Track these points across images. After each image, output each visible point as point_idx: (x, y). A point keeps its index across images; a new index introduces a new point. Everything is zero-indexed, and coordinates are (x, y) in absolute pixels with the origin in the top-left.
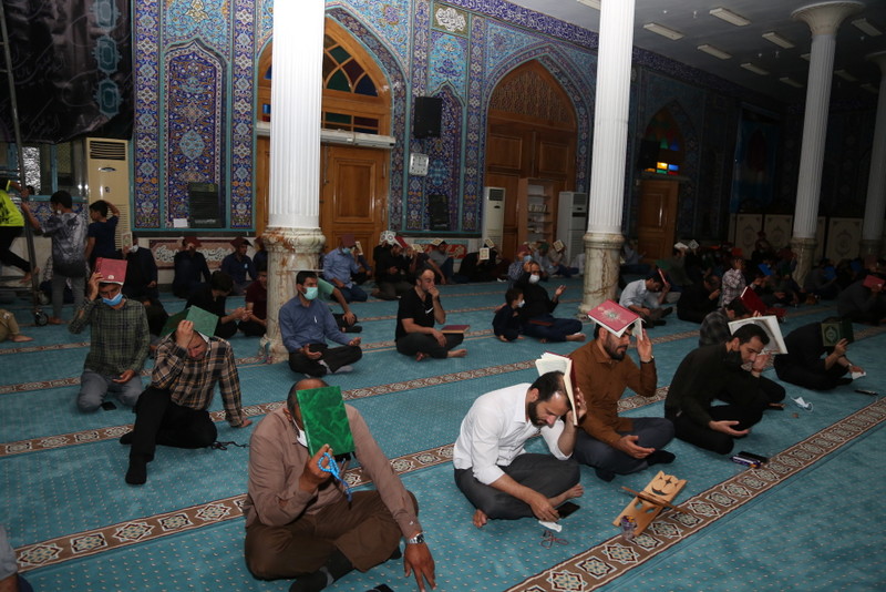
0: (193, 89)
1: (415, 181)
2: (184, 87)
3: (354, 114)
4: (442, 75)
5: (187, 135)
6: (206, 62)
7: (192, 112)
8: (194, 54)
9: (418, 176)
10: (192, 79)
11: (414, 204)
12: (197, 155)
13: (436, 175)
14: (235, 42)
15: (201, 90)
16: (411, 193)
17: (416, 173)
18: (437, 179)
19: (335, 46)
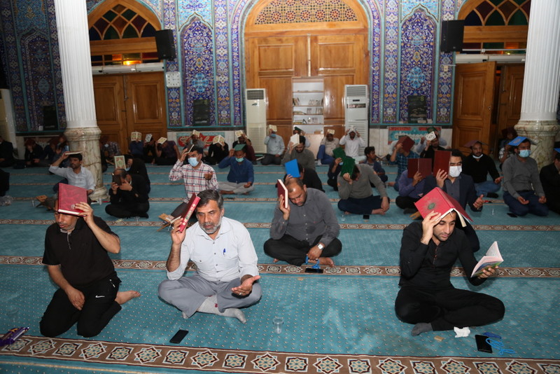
0: (40, 56)
1: (174, 91)
2: (36, 56)
3: (141, 52)
4: (189, 10)
5: (41, 82)
6: (45, 40)
7: (42, 69)
8: (38, 37)
9: (175, 88)
10: (39, 51)
11: (174, 108)
12: (47, 91)
13: (199, 85)
14: (50, 26)
15: (44, 56)
16: (171, 101)
17: (172, 86)
18: (200, 88)
19: (125, 10)
